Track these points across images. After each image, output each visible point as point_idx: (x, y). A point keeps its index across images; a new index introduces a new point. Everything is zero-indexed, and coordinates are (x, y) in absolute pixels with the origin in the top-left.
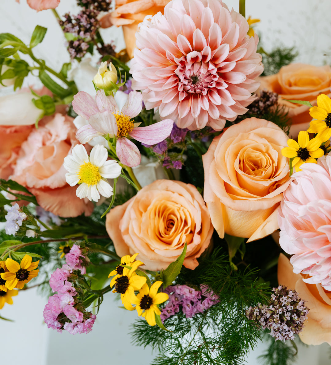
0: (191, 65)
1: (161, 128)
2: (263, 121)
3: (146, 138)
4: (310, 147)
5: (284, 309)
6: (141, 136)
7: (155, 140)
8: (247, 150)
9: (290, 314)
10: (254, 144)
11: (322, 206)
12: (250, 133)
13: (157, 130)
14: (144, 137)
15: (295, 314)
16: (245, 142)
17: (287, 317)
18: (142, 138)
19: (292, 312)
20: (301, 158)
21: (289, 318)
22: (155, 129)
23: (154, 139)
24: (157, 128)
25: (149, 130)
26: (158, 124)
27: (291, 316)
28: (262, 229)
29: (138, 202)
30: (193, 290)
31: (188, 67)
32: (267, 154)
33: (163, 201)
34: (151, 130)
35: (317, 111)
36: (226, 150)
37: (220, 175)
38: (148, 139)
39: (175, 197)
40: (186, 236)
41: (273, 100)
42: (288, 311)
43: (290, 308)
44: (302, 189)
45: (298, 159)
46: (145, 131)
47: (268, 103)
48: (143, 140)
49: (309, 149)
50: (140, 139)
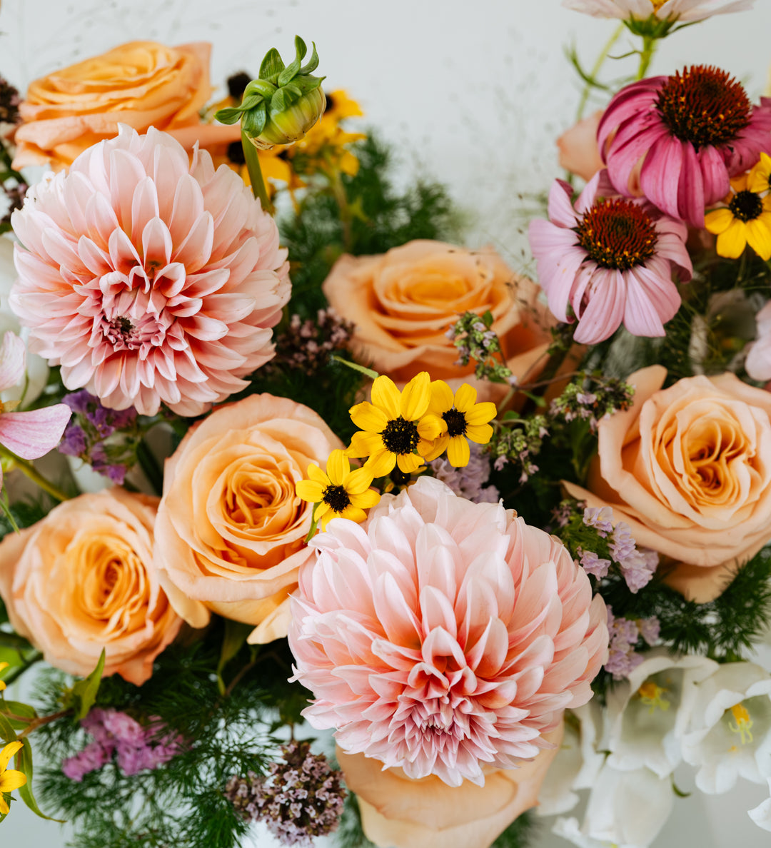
0: (113, 296)
1: (52, 420)
2: (287, 403)
3: (21, 441)
4: (350, 486)
5: (291, 795)
6: (13, 434)
7: (36, 448)
8: (242, 466)
9: (300, 806)
10: (259, 455)
11: (345, 626)
12: (251, 431)
13: (45, 424)
14: (17, 438)
15: (311, 807)
16: (241, 448)
17: (295, 811)
18: (14, 438)
19: (305, 803)
20: (332, 506)
21: (298, 815)
22: (41, 420)
23: (33, 445)
24: (44, 420)
25: (30, 422)
26: (50, 410)
27: (302, 811)
28: (268, 625)
29: (49, 532)
30: (135, 725)
31: (107, 301)
32: (284, 477)
33: (95, 538)
34: (36, 422)
35: (368, 411)
36: (196, 465)
37: (173, 522)
38: (24, 444)
39: (121, 529)
40: (132, 616)
41: (338, 339)
42: (297, 801)
43: (303, 794)
44: (325, 575)
45: (325, 507)
46: (24, 422)
47: (327, 345)
48: (14, 443)
49: (349, 490)
50: (8, 442)
